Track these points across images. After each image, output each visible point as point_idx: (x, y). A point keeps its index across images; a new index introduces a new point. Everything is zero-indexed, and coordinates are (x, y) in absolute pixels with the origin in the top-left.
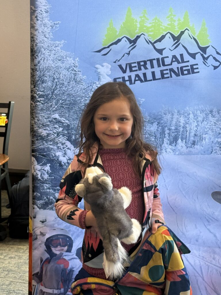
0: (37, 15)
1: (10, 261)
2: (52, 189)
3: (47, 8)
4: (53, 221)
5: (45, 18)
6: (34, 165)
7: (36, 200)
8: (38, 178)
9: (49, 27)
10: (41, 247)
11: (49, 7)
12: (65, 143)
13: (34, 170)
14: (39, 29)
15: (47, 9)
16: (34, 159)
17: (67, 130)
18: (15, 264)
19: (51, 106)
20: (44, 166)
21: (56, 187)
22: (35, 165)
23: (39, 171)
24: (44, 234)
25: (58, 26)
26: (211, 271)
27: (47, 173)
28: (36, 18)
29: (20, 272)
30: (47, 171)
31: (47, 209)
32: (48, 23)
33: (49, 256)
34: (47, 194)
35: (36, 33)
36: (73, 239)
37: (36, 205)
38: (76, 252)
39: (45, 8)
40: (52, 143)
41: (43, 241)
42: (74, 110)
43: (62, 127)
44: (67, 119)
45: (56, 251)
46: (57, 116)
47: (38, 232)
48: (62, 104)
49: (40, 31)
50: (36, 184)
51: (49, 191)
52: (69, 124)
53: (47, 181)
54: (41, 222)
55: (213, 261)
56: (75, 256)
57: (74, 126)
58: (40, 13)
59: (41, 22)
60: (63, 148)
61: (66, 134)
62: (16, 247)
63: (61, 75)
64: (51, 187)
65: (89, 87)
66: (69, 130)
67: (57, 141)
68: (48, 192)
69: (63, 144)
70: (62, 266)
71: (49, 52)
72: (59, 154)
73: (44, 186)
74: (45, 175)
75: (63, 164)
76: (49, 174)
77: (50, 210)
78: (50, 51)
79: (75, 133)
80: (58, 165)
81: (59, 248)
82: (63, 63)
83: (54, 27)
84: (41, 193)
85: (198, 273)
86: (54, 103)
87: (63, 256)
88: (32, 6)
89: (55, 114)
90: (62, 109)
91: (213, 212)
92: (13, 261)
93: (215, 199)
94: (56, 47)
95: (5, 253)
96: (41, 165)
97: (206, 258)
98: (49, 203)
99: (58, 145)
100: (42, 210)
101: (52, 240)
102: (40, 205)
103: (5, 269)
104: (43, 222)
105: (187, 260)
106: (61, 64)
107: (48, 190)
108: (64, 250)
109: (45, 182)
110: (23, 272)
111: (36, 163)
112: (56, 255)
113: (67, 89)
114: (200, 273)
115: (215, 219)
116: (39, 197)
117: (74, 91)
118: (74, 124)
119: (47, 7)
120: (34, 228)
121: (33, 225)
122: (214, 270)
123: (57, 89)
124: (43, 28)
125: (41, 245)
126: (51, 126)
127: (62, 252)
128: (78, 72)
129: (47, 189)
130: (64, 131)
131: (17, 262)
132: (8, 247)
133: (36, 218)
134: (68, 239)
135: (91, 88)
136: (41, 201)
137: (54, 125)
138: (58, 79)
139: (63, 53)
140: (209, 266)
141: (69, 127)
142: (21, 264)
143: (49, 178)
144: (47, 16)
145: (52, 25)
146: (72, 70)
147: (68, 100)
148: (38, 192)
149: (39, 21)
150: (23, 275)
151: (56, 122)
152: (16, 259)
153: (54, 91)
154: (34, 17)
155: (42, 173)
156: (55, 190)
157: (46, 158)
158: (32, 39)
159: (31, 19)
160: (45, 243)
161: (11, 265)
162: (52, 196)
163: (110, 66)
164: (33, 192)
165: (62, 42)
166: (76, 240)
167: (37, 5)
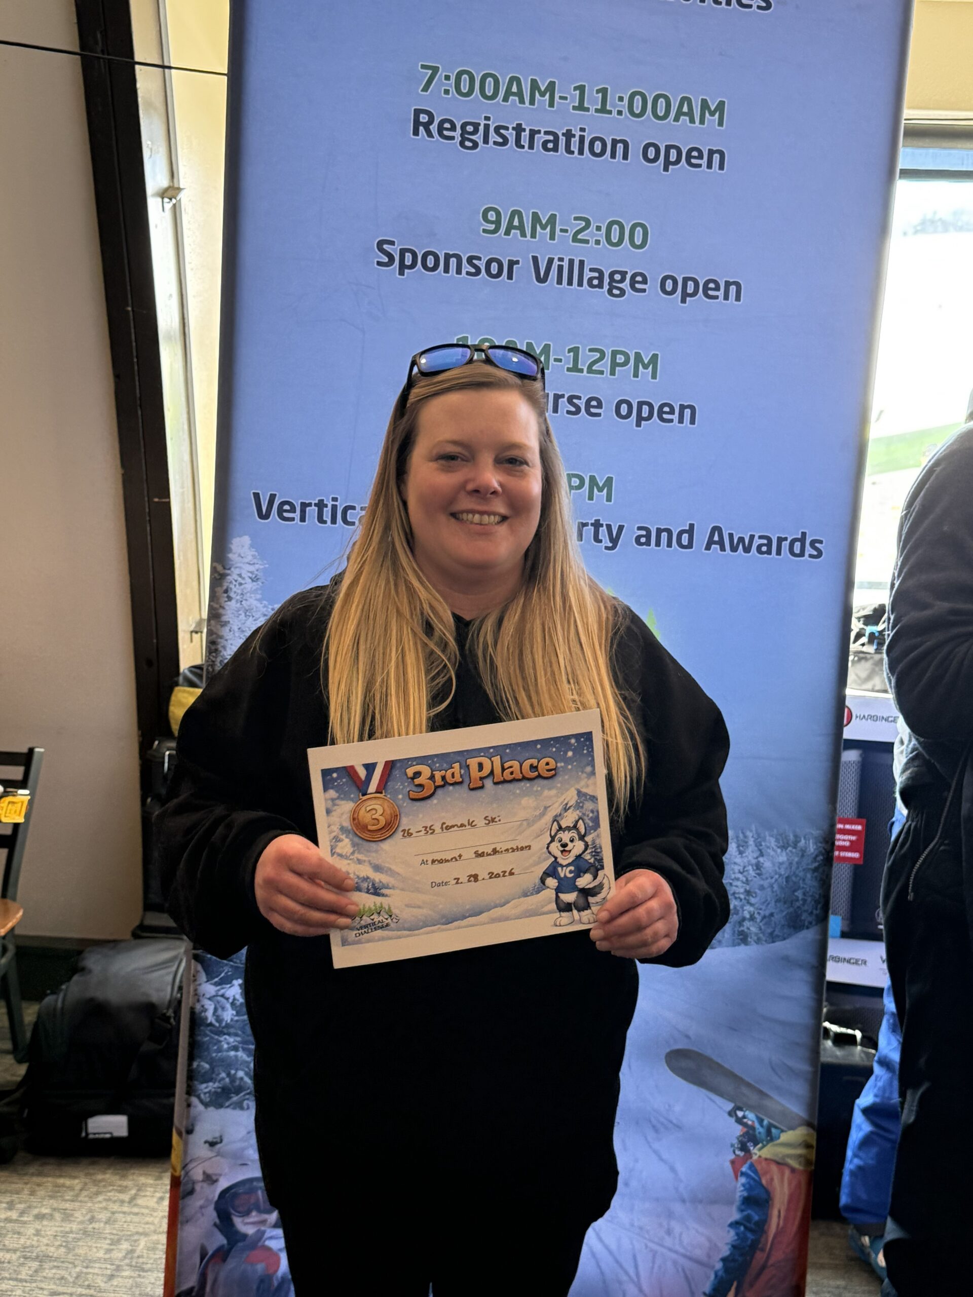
0: (228, 587)
1: (39, 1227)
2: (244, 1049)
3: (257, 570)
4: (242, 1140)
5: (248, 594)
6: (197, 983)
7: (196, 1083)
8: (206, 1018)
9: (257, 616)
10: (203, 1215)
11: (262, 567)
13: (196, 997)
14: (231, 622)
15: (256, 572)
16: (199, 967)
18: (56, 1236)
20: (224, 986)
22: (200, 985)
23: (210, 999)
24: (214, 1178)
26: (660, 1267)
27: (233, 1004)
28: (226, 595)
29: (76, 1262)
30: (231, 1000)
31: (228, 1107)
32: (257, 607)
33: (224, 1241)
34: (228, 1064)
35: (225, 632)
37: (195, 1096)
39: (252, 568)
41: (210, 1197)
45: (245, 1226)
47: (197, 1173)
49: (235, 628)
50: (200, 1035)
51: (236, 1056)
53: (232, 1027)
54: (207, 1145)
55: (667, 1237)
58: (236, 581)
59: (239, 604)
62: (49, 1181)
64: (241, 1045)
68: (231, 1057)
70: (260, 1267)
73: (220, 1042)
74: (227, 1010)
76: (236, 1007)
77: (234, 1108)
81: (254, 1216)
84: (211, 1062)
85: (627, 1273)
87: (264, 1239)
88: (215, 564)
91: (669, 1106)
92: (50, 1228)
93: (673, 1069)
95: (20, 1203)
96: (216, 984)
97: (648, 1232)
98: (233, 1090)
100: (211, 1109)
101: (236, 1195)
102: (207, 1095)
103: (29, 1254)
104: (212, 1144)
105: (600, 1240)
107: (232, 1053)
108: (268, 1223)
109: (225, 1030)
110: (83, 1262)
111: (203, 977)
112: (245, 1236)
114: (632, 1272)
115: (674, 1125)
116: (205, 1072)
119: (257, 566)
120: (188, 1160)
121: (185, 1152)
122: (669, 1264)
124: (240, 620)
125: (203, 1210)
127: (263, 1228)
129: (229, 1049)
131: (62, 1229)
132: (26, 1183)
133: (194, 1132)
136: (211, 1084)
140: (654, 1254)
142: (74, 1236)
143: (236, 1018)
144: (256, 590)
145: (266, 613)
148: (203, 1060)
149: (233, 602)
150: (85, 1270)
152: (55, 1220)
154: (219, 590)
155: (218, 1006)
157: (232, 963)
158: (213, 648)
159: (213, 597)
160: (217, 1203)
161: (45, 1241)
162: (242, 1070)
164: (191, 1058)
167: (231, 563)
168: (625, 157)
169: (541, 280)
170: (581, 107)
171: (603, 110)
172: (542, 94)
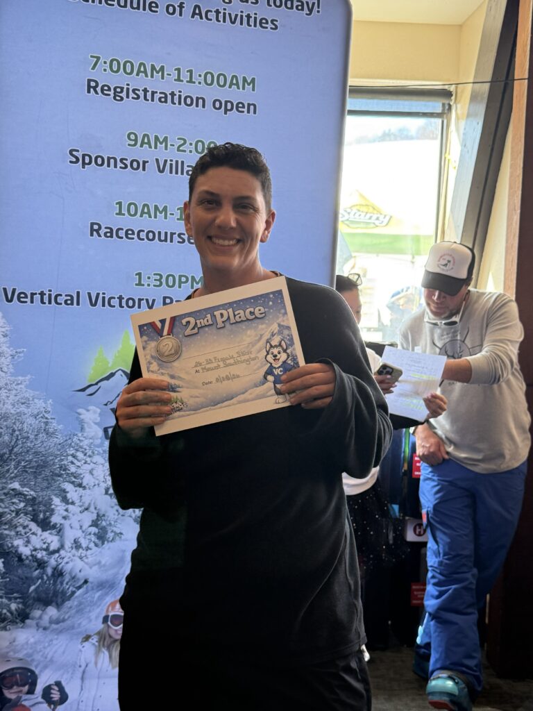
2: (6, 598)
3: (7, 331)
4: (7, 647)
9: (7, 356)
11: (9, 329)
12: (27, 526)
17: (32, 506)
19: (8, 471)
21: (13, 594)
25: (22, 355)
36: (37, 672)
38: (41, 693)
39: (3, 330)
40: (7, 527)
42: (43, 475)
43: (23, 502)
44: (32, 490)
45: (11, 694)
46: (16, 485)
48: (25, 467)
52: (35, 496)
56: (40, 699)
57: (43, 499)
60: (26, 533)
61: (30, 511)
63: (25, 425)
64: (4, 595)
65: (66, 440)
66: (35, 505)
67: (16, 522)
69: (25, 527)
71: (7, 391)
72: (18, 542)
75: (24, 557)
78: (9, 390)
79: (44, 508)
80: (17, 559)
81: (15, 689)
82: (28, 407)
83: (16, 357)
86: (13, 467)
87: (21, 701)
89: (14, 482)
90: (25, 475)
94: (18, 384)
99: (18, 529)
101: (4, 678)
106: (26, 410)
108: (23, 692)
112: (10, 700)
113: (33, 444)
117: (45, 447)
118: (42, 496)
123: (17, 446)
126: (7, 501)
127: (20, 695)
128: (51, 420)
130: (27, 508)
134: (29, 674)
135: (69, 442)
137: (11, 499)
138: (19, 430)
139: (29, 394)
141: (35, 501)
145: (12, 354)
146: (42, 417)
147: (36, 461)
151: (15, 495)
153: (13, 448)
156: (10, 599)
163: (99, 411)
165: (27, 378)
166: (42, 674)
168: (204, 106)
169: (161, 171)
170: (179, 80)
171: (191, 81)
172: (158, 72)
